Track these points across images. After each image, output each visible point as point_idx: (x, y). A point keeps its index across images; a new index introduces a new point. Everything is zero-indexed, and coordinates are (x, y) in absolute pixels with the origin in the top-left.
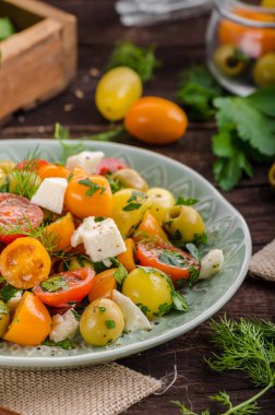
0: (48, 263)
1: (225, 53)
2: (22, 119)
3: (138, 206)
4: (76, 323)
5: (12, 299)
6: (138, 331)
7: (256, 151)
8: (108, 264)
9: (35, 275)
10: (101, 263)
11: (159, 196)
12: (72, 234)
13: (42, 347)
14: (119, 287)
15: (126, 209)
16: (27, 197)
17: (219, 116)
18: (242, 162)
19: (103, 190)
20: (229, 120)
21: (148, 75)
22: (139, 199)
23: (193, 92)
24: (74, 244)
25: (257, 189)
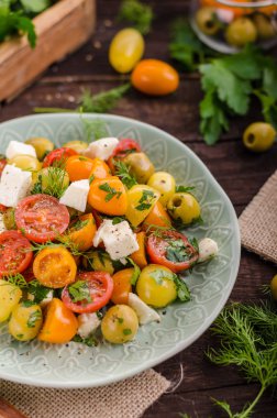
0: (74, 268)
1: (205, 16)
2: (55, 69)
3: (149, 206)
4: (98, 322)
5: (45, 300)
6: (149, 324)
7: (232, 110)
8: (124, 262)
9: (63, 277)
10: (118, 262)
11: (163, 182)
12: (94, 235)
13: (70, 343)
14: (134, 289)
15: (138, 208)
16: (57, 196)
17: (203, 81)
18: (221, 120)
19: (120, 194)
20: (211, 84)
21: (147, 29)
22: (149, 198)
23: (181, 50)
24: (96, 245)
25: (233, 144)
